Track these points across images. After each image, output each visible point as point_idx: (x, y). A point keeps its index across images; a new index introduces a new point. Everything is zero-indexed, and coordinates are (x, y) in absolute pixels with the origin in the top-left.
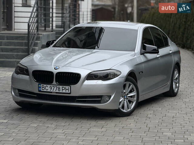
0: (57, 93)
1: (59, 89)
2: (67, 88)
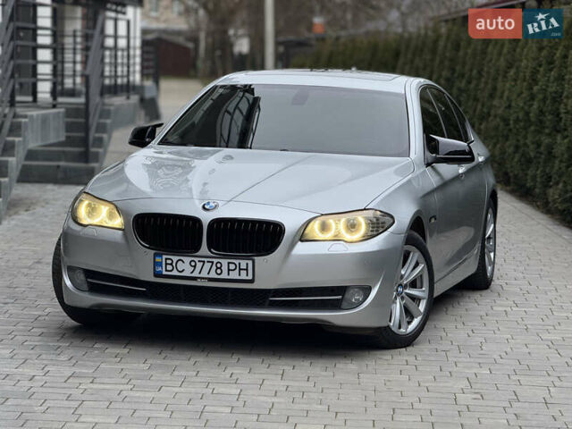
0: (211, 280)
1: (217, 268)
2: (243, 266)
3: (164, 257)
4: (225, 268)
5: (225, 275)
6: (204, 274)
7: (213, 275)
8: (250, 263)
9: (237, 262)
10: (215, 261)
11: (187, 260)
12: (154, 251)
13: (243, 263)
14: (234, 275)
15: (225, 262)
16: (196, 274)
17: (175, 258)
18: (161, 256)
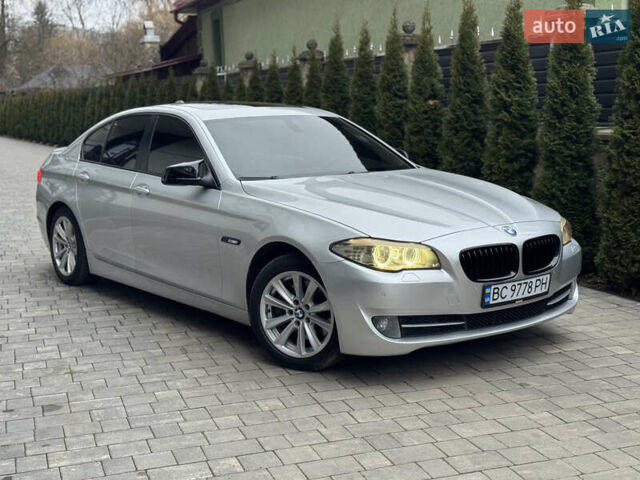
0: (524, 299)
1: (529, 287)
2: (544, 281)
3: (493, 287)
4: (533, 287)
5: (533, 293)
6: (520, 296)
7: (526, 295)
8: (548, 276)
9: (541, 278)
10: (528, 281)
11: (509, 285)
12: (482, 284)
13: (545, 277)
14: (538, 291)
15: (534, 280)
16: (515, 298)
17: (500, 287)
18: (490, 286)
